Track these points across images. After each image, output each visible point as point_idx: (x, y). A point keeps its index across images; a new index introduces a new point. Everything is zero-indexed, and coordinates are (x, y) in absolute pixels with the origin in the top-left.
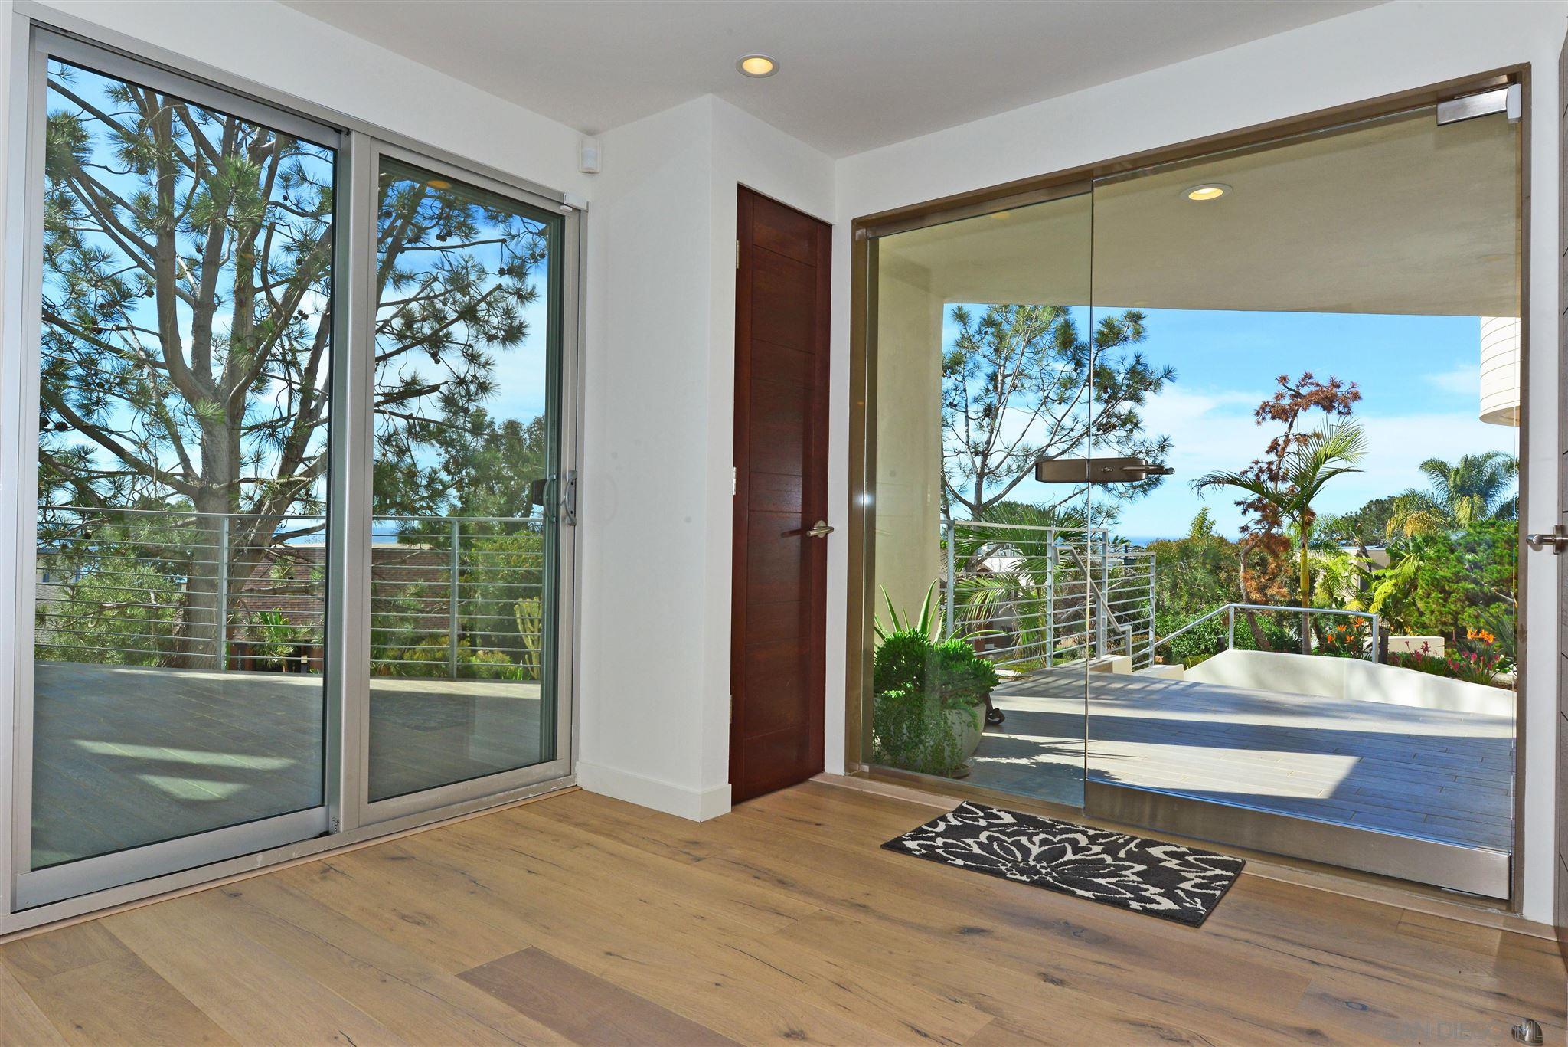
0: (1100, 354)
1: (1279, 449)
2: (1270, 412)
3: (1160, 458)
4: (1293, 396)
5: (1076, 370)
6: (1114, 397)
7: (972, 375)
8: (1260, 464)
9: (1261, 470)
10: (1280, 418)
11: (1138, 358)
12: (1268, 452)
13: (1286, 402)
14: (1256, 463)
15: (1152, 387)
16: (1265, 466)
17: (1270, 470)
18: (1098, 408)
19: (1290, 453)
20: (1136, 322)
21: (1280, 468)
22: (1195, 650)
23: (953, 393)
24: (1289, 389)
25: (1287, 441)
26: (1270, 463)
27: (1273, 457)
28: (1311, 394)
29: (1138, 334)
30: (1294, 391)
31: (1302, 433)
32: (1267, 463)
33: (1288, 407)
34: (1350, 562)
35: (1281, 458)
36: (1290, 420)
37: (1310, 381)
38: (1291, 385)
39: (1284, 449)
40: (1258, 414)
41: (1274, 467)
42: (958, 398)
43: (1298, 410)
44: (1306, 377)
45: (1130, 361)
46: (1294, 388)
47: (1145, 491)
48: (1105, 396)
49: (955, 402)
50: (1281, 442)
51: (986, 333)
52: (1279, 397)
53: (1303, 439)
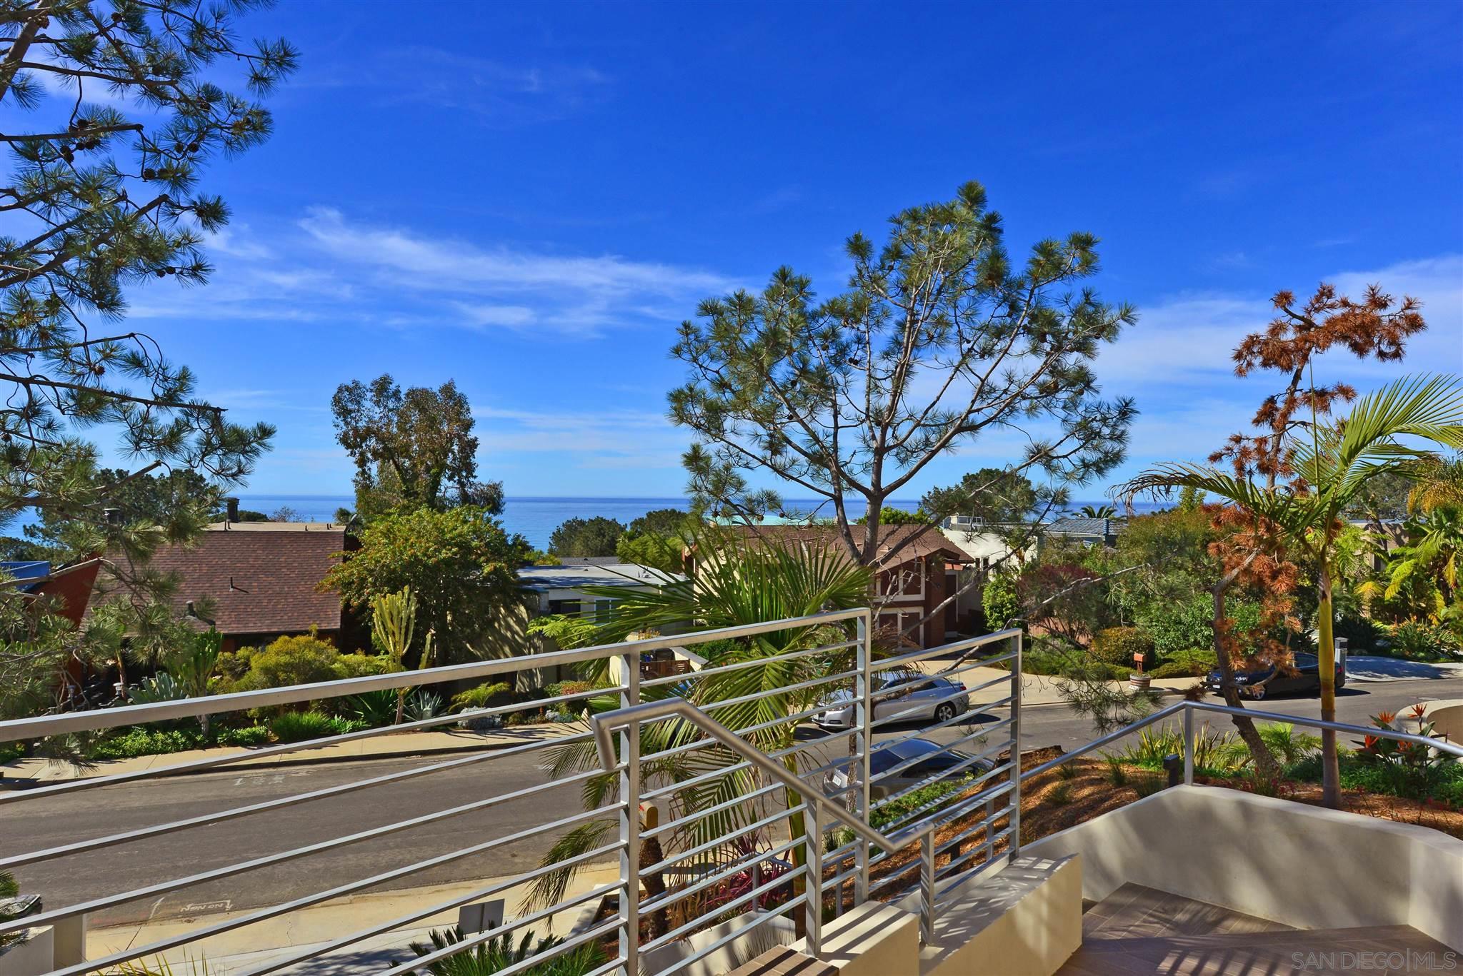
0: (1036, 291)
1: (1277, 415)
2: (1261, 353)
3: (1121, 428)
4: (1300, 328)
5: (1010, 315)
6: (1058, 348)
7: (878, 324)
8: (1244, 443)
9: (1245, 453)
10: (1276, 363)
11: (1087, 295)
12: (1257, 422)
13: (1289, 336)
14: (1238, 440)
15: (1105, 333)
16: (1252, 446)
17: (1261, 451)
18: (1035, 363)
19: (1295, 424)
20: (1083, 249)
21: (1278, 450)
22: (1183, 643)
23: (854, 347)
24: (1294, 316)
25: (1291, 403)
26: (1263, 441)
27: (1266, 430)
28: (1331, 322)
29: (1088, 265)
30: (1302, 318)
31: (1319, 388)
32: (1256, 440)
33: (1292, 344)
34: (1362, 538)
35: (1281, 431)
36: (1295, 368)
37: (1330, 302)
38: (1297, 309)
39: (1285, 416)
40: (1239, 356)
41: (1269, 448)
42: (860, 353)
43: (1310, 349)
44: (1322, 294)
45: (1078, 299)
46: (1300, 314)
47: (1100, 471)
48: (1047, 347)
49: (857, 358)
50: (1280, 405)
51: (891, 268)
52: (1276, 330)
53: (1320, 398)
